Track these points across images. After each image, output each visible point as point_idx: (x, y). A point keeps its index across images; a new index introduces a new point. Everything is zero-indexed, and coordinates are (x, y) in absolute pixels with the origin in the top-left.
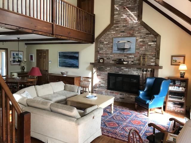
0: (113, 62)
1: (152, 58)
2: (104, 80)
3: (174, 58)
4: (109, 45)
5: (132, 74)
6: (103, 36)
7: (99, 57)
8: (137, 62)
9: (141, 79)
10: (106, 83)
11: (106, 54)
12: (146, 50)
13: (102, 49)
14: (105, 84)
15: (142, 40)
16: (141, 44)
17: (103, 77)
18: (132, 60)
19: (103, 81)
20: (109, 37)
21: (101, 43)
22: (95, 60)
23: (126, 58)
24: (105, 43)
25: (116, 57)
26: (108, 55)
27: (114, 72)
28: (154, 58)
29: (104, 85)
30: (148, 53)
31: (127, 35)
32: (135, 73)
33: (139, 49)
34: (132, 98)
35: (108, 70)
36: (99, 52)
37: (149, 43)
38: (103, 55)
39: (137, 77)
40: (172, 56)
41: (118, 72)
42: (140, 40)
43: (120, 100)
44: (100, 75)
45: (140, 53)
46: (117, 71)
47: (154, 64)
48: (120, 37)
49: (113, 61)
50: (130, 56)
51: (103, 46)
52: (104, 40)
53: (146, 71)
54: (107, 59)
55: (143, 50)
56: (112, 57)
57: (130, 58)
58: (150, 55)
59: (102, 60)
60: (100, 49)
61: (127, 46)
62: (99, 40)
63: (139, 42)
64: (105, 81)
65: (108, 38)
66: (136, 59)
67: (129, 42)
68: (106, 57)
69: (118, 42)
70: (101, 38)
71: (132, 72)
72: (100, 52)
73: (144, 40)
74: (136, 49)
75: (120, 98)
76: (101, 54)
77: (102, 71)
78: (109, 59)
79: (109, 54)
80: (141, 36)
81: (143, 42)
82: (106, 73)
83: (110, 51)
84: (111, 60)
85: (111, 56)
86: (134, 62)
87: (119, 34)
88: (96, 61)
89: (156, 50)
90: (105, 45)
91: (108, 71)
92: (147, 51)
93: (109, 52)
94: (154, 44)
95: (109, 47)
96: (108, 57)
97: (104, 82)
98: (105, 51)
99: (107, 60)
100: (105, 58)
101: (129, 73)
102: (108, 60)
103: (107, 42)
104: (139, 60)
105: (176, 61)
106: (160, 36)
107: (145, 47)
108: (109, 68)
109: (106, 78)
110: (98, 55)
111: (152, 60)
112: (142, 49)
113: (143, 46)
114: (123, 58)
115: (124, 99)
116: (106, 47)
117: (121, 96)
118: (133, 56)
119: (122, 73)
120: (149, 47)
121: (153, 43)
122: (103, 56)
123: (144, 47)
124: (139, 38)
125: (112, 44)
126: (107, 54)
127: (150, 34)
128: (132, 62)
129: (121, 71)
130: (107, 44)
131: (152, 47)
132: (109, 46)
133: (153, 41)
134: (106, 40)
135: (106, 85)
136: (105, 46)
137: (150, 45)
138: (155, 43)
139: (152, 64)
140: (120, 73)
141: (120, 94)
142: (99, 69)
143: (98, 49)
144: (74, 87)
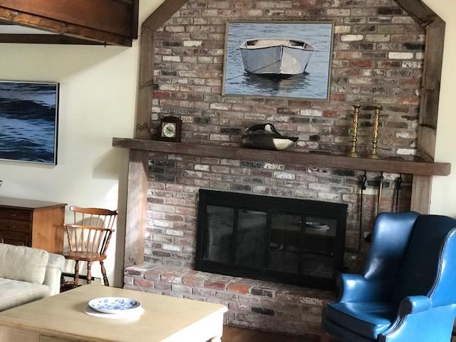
0: (225, 137)
1: (403, 126)
2: (179, 223)
4: (206, 54)
5: (310, 195)
6: (177, 14)
7: (157, 110)
8: (337, 140)
9: (352, 221)
10: (191, 240)
11: (191, 98)
12: (377, 87)
13: (175, 74)
14: (184, 243)
15: (360, 37)
16: (356, 55)
17: (174, 211)
18: (314, 130)
19: (176, 228)
20: (206, 18)
21: (167, 44)
22: (139, 127)
23: (286, 118)
24: (188, 44)
25: (240, 115)
26: (199, 104)
27: (226, 188)
28: (414, 124)
29: (177, 249)
30: (385, 101)
31: (291, 13)
32: (325, 192)
33: (346, 80)
34: (306, 308)
35: (200, 175)
36: (157, 87)
37: (392, 56)
38: (174, 103)
39: (334, 211)
41: (247, 188)
42: (352, 38)
43: (254, 321)
44: (160, 202)
45: (350, 98)
46: (241, 181)
47: (412, 152)
48: (258, 20)
49: (223, 131)
50: (306, 113)
51: (177, 59)
52: (180, 29)
53: (376, 184)
54: (198, 121)
55: (362, 87)
56: (219, 114)
57: (305, 120)
58: (396, 109)
59: (172, 126)
60: (164, 73)
61: (289, 65)
62: (161, 30)
63: (345, 47)
64: (185, 227)
65: (202, 21)
66: (330, 124)
67: (301, 44)
68: (191, 111)
69: (249, 43)
70: (170, 21)
71: (311, 186)
72: (163, 88)
73: (370, 38)
74: (333, 80)
75: (255, 310)
76: (166, 95)
77: (171, 180)
78: (207, 121)
79: (207, 98)
80: (355, 20)
81: (365, 46)
82: (192, 189)
83: (211, 83)
84: (216, 128)
85: (213, 106)
86: (324, 139)
87: (254, 7)
88: (144, 133)
89: (421, 87)
90: (185, 54)
91: (197, 182)
92: (381, 90)
93: (208, 90)
94: (414, 59)
95: (209, 64)
96: (199, 114)
97: (179, 233)
98: (185, 81)
99: (195, 127)
100: (187, 119)
101: (300, 193)
102: (202, 128)
103: (198, 43)
104: (344, 131)
106: (442, 24)
107: (374, 74)
108: (206, 168)
109: (191, 213)
110: (155, 101)
111: (405, 135)
112: (361, 81)
113: (363, 64)
114: (270, 118)
115: (268, 312)
116: (191, 66)
117: (259, 301)
118: (318, 114)
119: (267, 190)
120: (389, 75)
121: (409, 55)
122: (178, 107)
123: (367, 73)
124: (347, 29)
125: (220, 52)
126: (199, 98)
127: (399, 13)
128: (314, 138)
129: (260, 182)
130: (196, 51)
131: (403, 73)
132: (207, 59)
133: (410, 47)
134: (192, 29)
135: (190, 249)
136: (187, 59)
137: (397, 64)
138: (419, 55)
139: (401, 152)
140: (258, 189)
141: (255, 292)
142: (157, 171)
143: (156, 72)
144: (28, 256)
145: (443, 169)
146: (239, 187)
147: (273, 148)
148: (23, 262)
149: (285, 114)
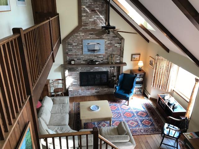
0: (84, 62)
2: (76, 79)
3: (133, 56)
4: (78, 46)
5: (102, 71)
6: (71, 38)
7: (68, 58)
8: (106, 60)
9: (109, 74)
10: (79, 81)
11: (76, 55)
12: (113, 51)
13: (71, 50)
14: (77, 82)
15: (109, 42)
16: (109, 45)
17: (74, 77)
18: (102, 59)
19: (75, 80)
21: (69, 44)
22: (64, 62)
23: (96, 58)
24: (74, 44)
25: (87, 58)
26: (78, 56)
27: (85, 71)
28: (119, 57)
29: (76, 83)
30: (114, 53)
31: (96, 37)
32: (104, 69)
34: (105, 90)
35: (79, 69)
36: (68, 53)
37: (115, 45)
38: (72, 56)
39: (106, 73)
40: (132, 55)
41: (89, 71)
42: (108, 42)
43: (96, 94)
44: (71, 75)
45: (108, 53)
46: (88, 70)
47: (119, 61)
48: (89, 39)
49: (84, 61)
50: (100, 56)
51: (72, 47)
52: (72, 41)
53: (114, 67)
54: (78, 59)
55: (110, 51)
56: (82, 58)
57: (100, 58)
59: (74, 62)
60: (69, 50)
61: (97, 48)
62: (67, 41)
63: (107, 44)
64: (77, 79)
65: (77, 39)
66: (104, 58)
67: (99, 44)
68: (76, 58)
69: (88, 44)
70: (69, 39)
71: (102, 69)
72: (69, 53)
73: (111, 42)
74: (106, 50)
75: (96, 92)
76: (70, 55)
77: (73, 71)
78: (80, 59)
79: (79, 55)
80: (109, 39)
81: (111, 43)
82: (78, 72)
83: (80, 52)
84: (82, 61)
85: (81, 56)
86: (104, 61)
87: (88, 36)
88: (66, 63)
89: (121, 50)
90: (73, 46)
91: (79, 71)
93: (80, 53)
94: (119, 45)
95: (79, 48)
96: (78, 58)
97: (76, 80)
98: (74, 52)
99: (77, 61)
100: (76, 59)
101: (100, 70)
102: (79, 61)
103: (76, 44)
104: (107, 59)
105: (134, 58)
106: (124, 39)
107: (112, 48)
108: (81, 68)
109: (78, 76)
110: (68, 56)
111: (118, 59)
112: (110, 50)
113: (110, 47)
115: (99, 92)
116: (75, 49)
117: (96, 91)
118: (102, 56)
119: (94, 71)
120: (115, 48)
121: (118, 45)
124: (107, 40)
125: (81, 46)
127: (116, 37)
128: (102, 61)
129: (92, 69)
130: (76, 46)
131: (117, 48)
133: (118, 43)
134: (74, 41)
135: (79, 83)
136: (74, 47)
137: (116, 46)
138: (120, 45)
139: (117, 61)
140: (92, 71)
141: (95, 89)
142: (70, 70)
143: (67, 50)
144: (64, 99)
145: (125, 64)
147: (96, 64)
148: (63, 100)
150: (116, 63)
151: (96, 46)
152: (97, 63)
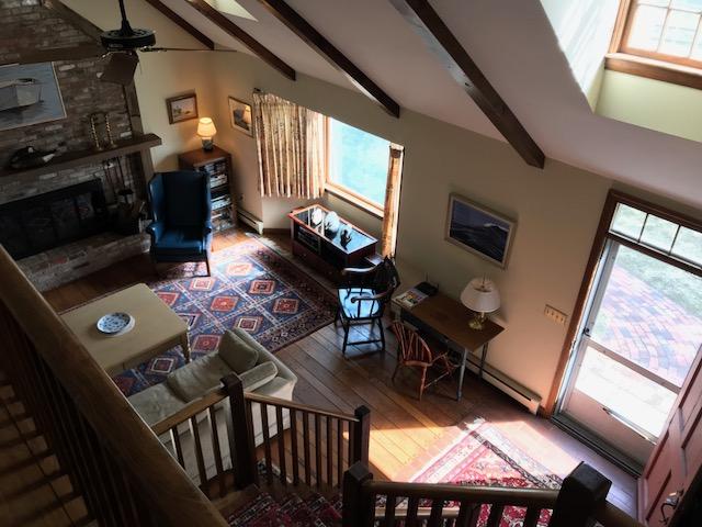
1: (119, 119)
3: (175, 106)
5: (73, 182)
8: (80, 141)
9: (106, 187)
12: (96, 98)
15: (73, 66)
16: (74, 79)
18: (60, 139)
23: (35, 137)
27: (6, 200)
28: (126, 116)
30: (103, 107)
32: (82, 176)
33: (72, 98)
34: (109, 250)
39: (92, 187)
40: (169, 102)
41: (22, 195)
42: (67, 68)
43: (78, 274)
45: (79, 110)
46: (14, 192)
47: (129, 133)
50: (50, 128)
53: (116, 159)
55: (84, 101)
57: (51, 134)
58: (112, 110)
61: (25, 97)
63: (64, 75)
66: (70, 132)
67: (30, 80)
71: (72, 176)
73: (80, 65)
74: (65, 100)
75: (75, 268)
81: (78, 72)
86: (69, 142)
89: (124, 92)
92: (99, 99)
101: (65, 183)
104: (83, 133)
105: (179, 111)
107: (91, 90)
111: (123, 125)
112: (82, 97)
113: (81, 85)
115: (86, 264)
117: (76, 262)
118: (59, 127)
119: (38, 191)
120: (101, 88)
123: (86, 90)
128: (62, 144)
129: (31, 187)
139: (123, 135)
140: (31, 192)
141: (71, 259)
145: (154, 139)
146: (16, 196)
149: (32, 134)
150: (122, 143)
151: (19, 92)
152: (46, 158)
